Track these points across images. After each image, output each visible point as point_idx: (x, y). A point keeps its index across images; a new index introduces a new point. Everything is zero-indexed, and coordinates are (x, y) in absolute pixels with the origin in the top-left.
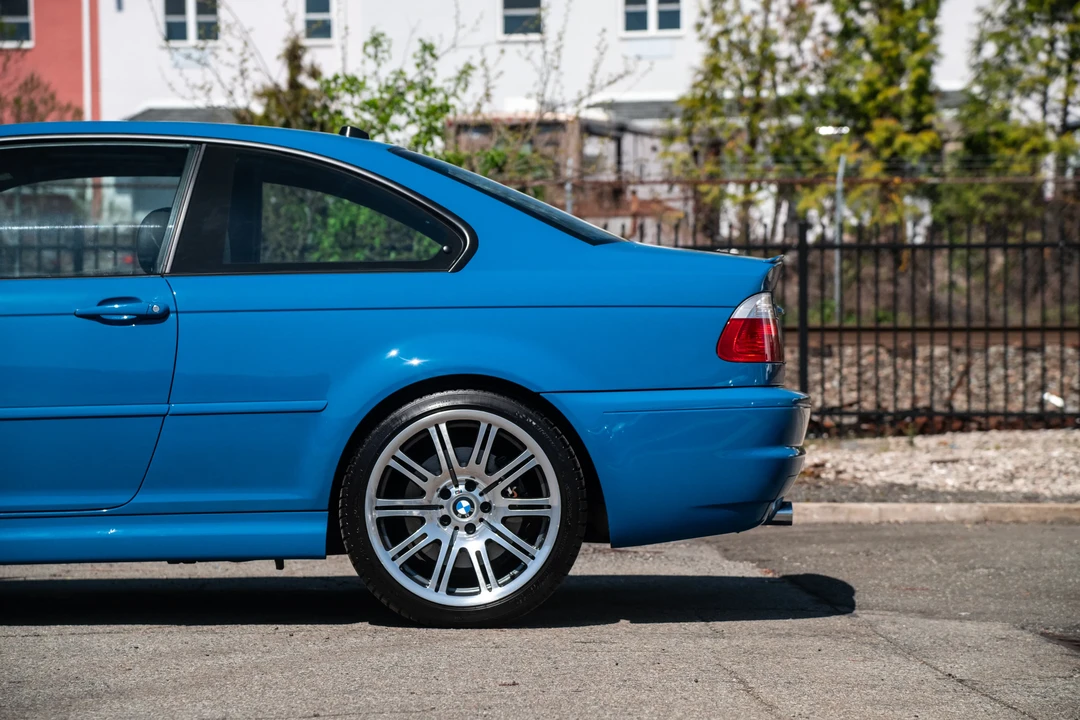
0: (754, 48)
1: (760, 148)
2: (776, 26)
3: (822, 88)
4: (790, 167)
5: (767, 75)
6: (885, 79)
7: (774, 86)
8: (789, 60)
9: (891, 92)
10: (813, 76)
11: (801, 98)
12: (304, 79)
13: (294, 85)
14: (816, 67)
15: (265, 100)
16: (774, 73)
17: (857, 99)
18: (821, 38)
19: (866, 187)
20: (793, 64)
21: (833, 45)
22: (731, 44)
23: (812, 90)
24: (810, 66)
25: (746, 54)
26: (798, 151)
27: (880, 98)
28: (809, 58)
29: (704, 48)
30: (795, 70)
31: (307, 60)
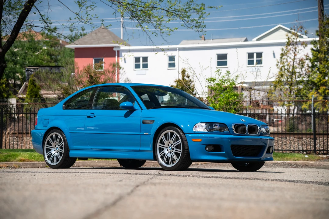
0: (291, 70)
1: (292, 93)
2: (295, 65)
3: (307, 79)
4: (300, 98)
5: (294, 76)
6: (323, 77)
7: (296, 78)
8: (299, 73)
9: (324, 81)
10: (305, 76)
11: (302, 82)
12: (185, 78)
13: (184, 79)
14: (306, 74)
15: (176, 83)
16: (295, 76)
17: (316, 82)
18: (307, 68)
19: (319, 102)
20: (300, 74)
21: (310, 69)
22: (285, 69)
23: (305, 79)
24: (304, 74)
25: (288, 71)
26: (302, 94)
27: (322, 82)
28: (304, 72)
29: (279, 70)
30: (301, 75)
31: (186, 73)
